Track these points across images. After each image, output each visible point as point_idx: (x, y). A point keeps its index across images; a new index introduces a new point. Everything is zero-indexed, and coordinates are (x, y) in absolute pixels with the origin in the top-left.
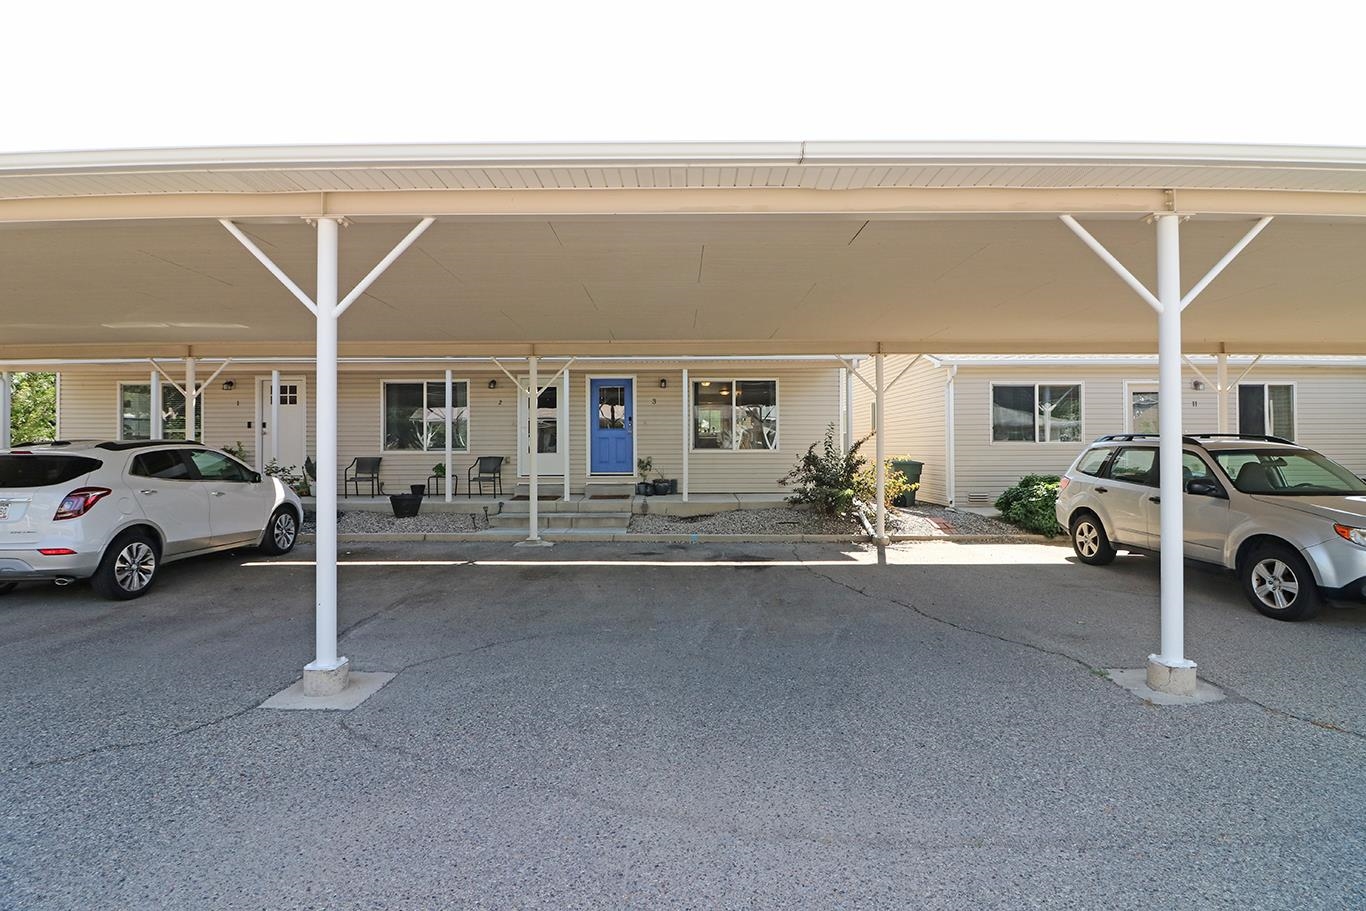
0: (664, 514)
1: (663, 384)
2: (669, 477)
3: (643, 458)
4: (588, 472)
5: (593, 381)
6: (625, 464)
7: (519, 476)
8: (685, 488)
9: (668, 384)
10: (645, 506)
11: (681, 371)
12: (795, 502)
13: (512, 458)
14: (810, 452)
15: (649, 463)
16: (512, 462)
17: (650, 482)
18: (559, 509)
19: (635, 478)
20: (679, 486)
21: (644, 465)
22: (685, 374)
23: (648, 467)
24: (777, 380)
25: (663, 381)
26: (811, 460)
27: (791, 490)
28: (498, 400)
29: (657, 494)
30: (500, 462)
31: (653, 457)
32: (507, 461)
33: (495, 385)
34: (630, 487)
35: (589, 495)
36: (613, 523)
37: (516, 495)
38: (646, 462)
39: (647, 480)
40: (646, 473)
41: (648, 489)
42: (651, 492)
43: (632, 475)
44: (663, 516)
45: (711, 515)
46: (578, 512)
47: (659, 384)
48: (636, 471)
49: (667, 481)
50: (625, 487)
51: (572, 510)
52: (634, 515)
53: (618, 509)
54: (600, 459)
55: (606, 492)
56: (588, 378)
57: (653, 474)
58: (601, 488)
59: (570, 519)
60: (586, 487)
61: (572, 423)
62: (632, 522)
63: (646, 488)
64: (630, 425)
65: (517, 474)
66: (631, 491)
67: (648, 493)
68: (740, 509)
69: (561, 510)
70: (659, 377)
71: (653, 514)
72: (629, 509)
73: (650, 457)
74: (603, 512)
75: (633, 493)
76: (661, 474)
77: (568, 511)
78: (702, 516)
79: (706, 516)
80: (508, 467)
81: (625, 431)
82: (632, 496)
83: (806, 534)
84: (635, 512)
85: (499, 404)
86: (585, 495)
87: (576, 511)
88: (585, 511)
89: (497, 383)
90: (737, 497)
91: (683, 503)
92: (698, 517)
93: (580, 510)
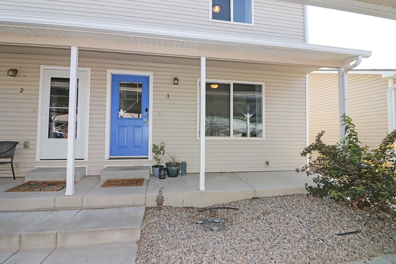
0: (180, 205)
1: (176, 82)
2: (180, 160)
3: (157, 144)
4: (107, 155)
5: (114, 76)
6: (140, 149)
7: (38, 159)
8: (202, 170)
9: (180, 82)
11: (199, 59)
13: (31, 142)
15: (162, 148)
16: (31, 147)
17: (164, 164)
19: (151, 160)
20: (187, 168)
21: (158, 150)
22: (203, 61)
23: (162, 152)
24: (263, 84)
25: (175, 79)
28: (19, 88)
29: (170, 176)
30: (13, 147)
31: (166, 143)
32: (26, 145)
33: (16, 73)
34: (146, 171)
35: (104, 179)
36: (117, 236)
37: (26, 181)
38: (159, 147)
39: (161, 163)
40: (160, 157)
41: (163, 172)
42: (164, 175)
43: (147, 158)
44: (181, 209)
45: (231, 207)
46: (82, 207)
47: (172, 82)
48: (151, 155)
49: (178, 164)
50: (142, 171)
51: (74, 206)
52: (147, 209)
53: (131, 203)
54: (118, 144)
55: (122, 175)
56: (109, 72)
57: (166, 158)
58: (119, 171)
59: (55, 235)
60: (103, 171)
61: (93, 112)
62: (145, 229)
63: (160, 170)
64: (146, 115)
65: (35, 158)
66: (145, 175)
67: (160, 177)
68: (256, 197)
69: (59, 206)
70: (172, 76)
71: (169, 208)
72: (143, 203)
73: (164, 143)
74: (112, 207)
75: (147, 177)
76: (173, 157)
77: (69, 207)
78: (221, 208)
79: (226, 208)
80: (26, 151)
81: (142, 121)
82: (148, 181)
83: (385, 253)
84: (149, 205)
85: (21, 92)
86: (100, 179)
87: (80, 207)
88: (90, 207)
89: (19, 72)
90: (244, 182)
91: (200, 193)
92: (217, 208)
93: (85, 205)
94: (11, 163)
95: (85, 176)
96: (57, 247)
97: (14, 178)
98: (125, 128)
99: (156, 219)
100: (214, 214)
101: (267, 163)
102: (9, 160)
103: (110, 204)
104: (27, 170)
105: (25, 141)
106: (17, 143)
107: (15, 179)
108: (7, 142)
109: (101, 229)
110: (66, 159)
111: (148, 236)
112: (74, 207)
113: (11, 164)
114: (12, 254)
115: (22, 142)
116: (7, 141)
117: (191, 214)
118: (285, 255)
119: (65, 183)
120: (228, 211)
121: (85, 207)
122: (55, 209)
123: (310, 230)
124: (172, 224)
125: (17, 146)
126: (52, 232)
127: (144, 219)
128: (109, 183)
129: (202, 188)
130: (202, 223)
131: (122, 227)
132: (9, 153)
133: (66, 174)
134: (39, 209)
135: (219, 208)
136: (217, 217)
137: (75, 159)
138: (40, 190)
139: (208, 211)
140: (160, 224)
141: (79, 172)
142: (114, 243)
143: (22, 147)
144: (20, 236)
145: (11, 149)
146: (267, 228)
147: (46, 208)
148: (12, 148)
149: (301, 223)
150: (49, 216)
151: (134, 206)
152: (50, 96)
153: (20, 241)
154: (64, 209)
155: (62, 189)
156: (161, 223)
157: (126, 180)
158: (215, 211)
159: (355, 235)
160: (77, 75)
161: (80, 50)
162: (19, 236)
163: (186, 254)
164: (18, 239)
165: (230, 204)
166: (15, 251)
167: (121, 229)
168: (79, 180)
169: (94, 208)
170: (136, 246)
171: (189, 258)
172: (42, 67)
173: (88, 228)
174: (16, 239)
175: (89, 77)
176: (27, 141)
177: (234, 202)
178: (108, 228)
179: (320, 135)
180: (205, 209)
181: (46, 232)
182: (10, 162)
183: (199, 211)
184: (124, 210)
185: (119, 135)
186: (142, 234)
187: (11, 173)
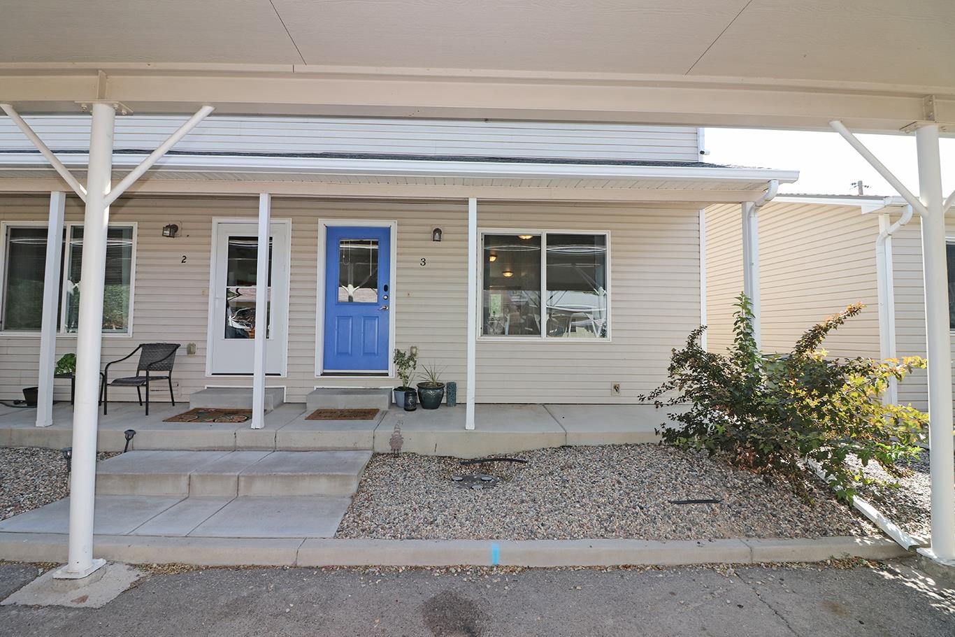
0: (431, 453)
1: (437, 236)
2: (444, 379)
3: (405, 349)
4: (319, 368)
5: (329, 230)
6: (374, 359)
7: (208, 374)
8: (469, 394)
9: (444, 236)
10: (396, 441)
11: (466, 202)
12: (670, 435)
13: (198, 345)
14: (691, 344)
15: (412, 357)
16: (198, 352)
17: (413, 385)
18: (240, 443)
19: (392, 380)
20: (458, 393)
21: (404, 360)
22: (473, 206)
23: (411, 363)
24: (608, 233)
25: (437, 231)
26: (691, 356)
27: (667, 417)
28: (181, 255)
29: (424, 407)
30: (173, 352)
31: (420, 347)
32: (190, 351)
33: (176, 231)
34: (382, 396)
35: (312, 408)
36: (322, 486)
37: (191, 408)
38: (407, 355)
39: (409, 382)
40: (408, 372)
41: (411, 399)
42: (414, 404)
43: (387, 375)
44: (430, 459)
45: (516, 458)
46: (276, 448)
47: (430, 236)
48: (392, 368)
49: (440, 386)
50: (375, 396)
51: (263, 445)
52: (375, 455)
53: (350, 445)
54: (338, 349)
55: (342, 403)
56: (322, 224)
57: (418, 374)
58: (335, 396)
59: (236, 479)
60: (310, 394)
61: (295, 293)
62: (365, 480)
63: (407, 396)
64: (386, 297)
65: (205, 371)
66: (382, 403)
67: (407, 408)
68: (568, 445)
69: (242, 445)
70: (431, 225)
71: (411, 455)
72: (369, 445)
73: (416, 347)
74: (321, 450)
75: (384, 406)
76: (432, 373)
77: (257, 447)
78: (500, 460)
79: (508, 460)
80: (191, 360)
81: (378, 307)
82: (385, 413)
83: (749, 536)
84: (378, 450)
85: (183, 262)
86: (306, 408)
87: (272, 448)
88: (288, 447)
89: (179, 229)
90: (555, 419)
91: (466, 433)
92: (492, 460)
93: (280, 444)
94: (169, 378)
95: (282, 404)
96: (239, 495)
97: (173, 403)
98: (349, 322)
99: (387, 469)
100: (487, 470)
101: (616, 388)
102: (166, 373)
103: (318, 444)
104: (192, 391)
105: (189, 342)
106: (178, 346)
107: (174, 405)
108: (162, 344)
109: (300, 474)
110: (253, 374)
111: (368, 489)
112: (264, 447)
113: (168, 380)
114: (179, 500)
115: (184, 345)
116: (162, 342)
117: (446, 466)
118: (567, 523)
119: (251, 412)
120: (511, 465)
121: (279, 448)
122: (235, 449)
123: (628, 494)
124: (410, 477)
125: (178, 351)
126: (232, 474)
127: (368, 467)
128: (320, 415)
129: (470, 424)
130: (461, 480)
131: (331, 473)
132: (165, 362)
133: (251, 398)
134: (212, 447)
135: (496, 460)
136: (490, 473)
137: (266, 374)
138: (214, 421)
139: (477, 464)
140: (390, 475)
141: (271, 395)
142: (318, 495)
143: (186, 353)
144: (190, 478)
145: (168, 356)
146: (557, 487)
147: (222, 447)
148: (170, 354)
149: (619, 482)
150: (228, 456)
151: (355, 449)
152: (229, 261)
153: (189, 485)
154: (250, 449)
155: (246, 420)
156: (392, 474)
157: (348, 411)
158: (490, 465)
159: (705, 505)
160: (270, 230)
161: (273, 198)
162: (188, 477)
163: (415, 510)
164: (187, 482)
165: (517, 455)
166: (183, 498)
167: (328, 475)
168: (272, 408)
169: (294, 449)
170: (349, 501)
171: (419, 515)
172: (215, 220)
173: (282, 472)
174: (184, 482)
175: (289, 233)
176: (192, 343)
177: (524, 452)
178: (310, 473)
179: (697, 333)
180: (473, 461)
181: (223, 474)
182: (167, 378)
183: (463, 464)
184: (339, 454)
185: (338, 333)
186: (360, 486)
187: (168, 395)
